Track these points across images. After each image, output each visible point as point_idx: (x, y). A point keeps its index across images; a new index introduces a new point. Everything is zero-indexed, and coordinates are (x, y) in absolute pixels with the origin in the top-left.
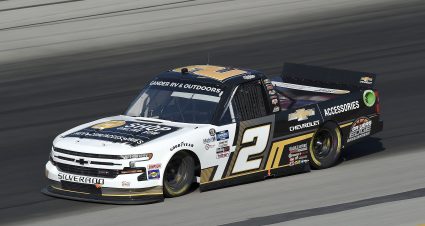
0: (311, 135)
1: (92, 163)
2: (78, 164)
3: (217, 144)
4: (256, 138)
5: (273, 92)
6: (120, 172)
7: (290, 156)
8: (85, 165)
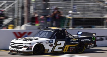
0: (77, 45)
1: (17, 45)
2: (14, 46)
3: (49, 43)
4: (61, 44)
5: (67, 33)
6: (23, 47)
7: (70, 49)
8: (16, 46)
